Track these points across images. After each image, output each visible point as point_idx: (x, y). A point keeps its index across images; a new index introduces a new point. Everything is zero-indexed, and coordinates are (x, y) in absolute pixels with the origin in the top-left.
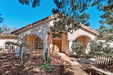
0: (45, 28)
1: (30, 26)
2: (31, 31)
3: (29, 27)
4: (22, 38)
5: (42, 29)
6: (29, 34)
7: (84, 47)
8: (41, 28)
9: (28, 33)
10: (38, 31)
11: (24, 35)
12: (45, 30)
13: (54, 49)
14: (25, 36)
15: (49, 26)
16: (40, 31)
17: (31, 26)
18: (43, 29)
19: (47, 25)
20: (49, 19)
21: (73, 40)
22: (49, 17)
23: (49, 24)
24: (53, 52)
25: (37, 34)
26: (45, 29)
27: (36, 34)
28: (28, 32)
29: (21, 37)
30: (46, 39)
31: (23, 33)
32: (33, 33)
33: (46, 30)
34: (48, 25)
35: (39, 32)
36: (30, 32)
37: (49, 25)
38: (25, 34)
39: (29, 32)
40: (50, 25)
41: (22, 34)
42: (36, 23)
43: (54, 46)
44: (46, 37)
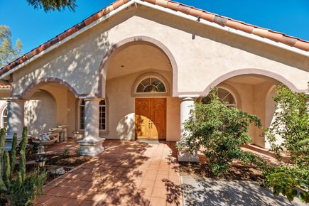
0: (89, 56)
1: (38, 52)
2: (46, 70)
3: (37, 56)
4: (21, 91)
5: (78, 61)
6: (39, 78)
7: (244, 125)
8: (77, 57)
9: (39, 75)
10: (68, 67)
11: (27, 84)
12: (88, 64)
13: (140, 130)
14: (30, 86)
15: (103, 48)
16: (71, 68)
17: (42, 53)
18: (82, 61)
19: (96, 43)
20: (101, 19)
21: (198, 96)
22: (100, 14)
23: (101, 41)
24: (136, 139)
25: (64, 77)
26: (89, 60)
27: (61, 77)
28: (37, 72)
29: (19, 90)
30: (92, 94)
31: (23, 78)
32: (52, 76)
33: (94, 61)
34: (99, 44)
35: (69, 72)
36: (43, 72)
37: (102, 45)
38: (29, 79)
39: (40, 72)
40: (107, 44)
41: (20, 81)
42: (57, 41)
43: (140, 121)
44: (91, 86)
